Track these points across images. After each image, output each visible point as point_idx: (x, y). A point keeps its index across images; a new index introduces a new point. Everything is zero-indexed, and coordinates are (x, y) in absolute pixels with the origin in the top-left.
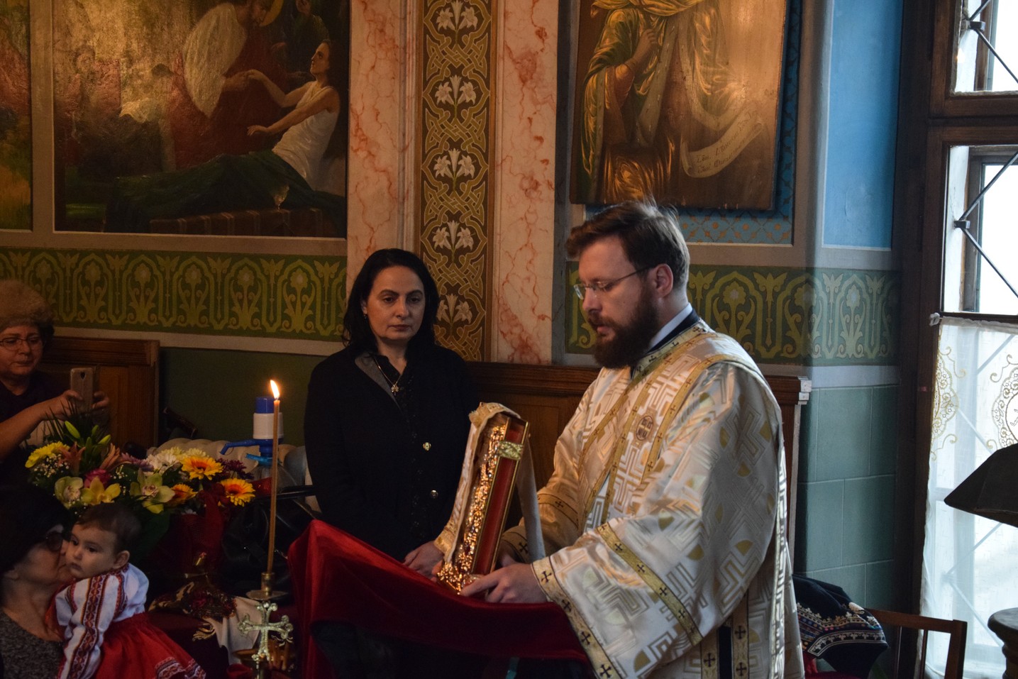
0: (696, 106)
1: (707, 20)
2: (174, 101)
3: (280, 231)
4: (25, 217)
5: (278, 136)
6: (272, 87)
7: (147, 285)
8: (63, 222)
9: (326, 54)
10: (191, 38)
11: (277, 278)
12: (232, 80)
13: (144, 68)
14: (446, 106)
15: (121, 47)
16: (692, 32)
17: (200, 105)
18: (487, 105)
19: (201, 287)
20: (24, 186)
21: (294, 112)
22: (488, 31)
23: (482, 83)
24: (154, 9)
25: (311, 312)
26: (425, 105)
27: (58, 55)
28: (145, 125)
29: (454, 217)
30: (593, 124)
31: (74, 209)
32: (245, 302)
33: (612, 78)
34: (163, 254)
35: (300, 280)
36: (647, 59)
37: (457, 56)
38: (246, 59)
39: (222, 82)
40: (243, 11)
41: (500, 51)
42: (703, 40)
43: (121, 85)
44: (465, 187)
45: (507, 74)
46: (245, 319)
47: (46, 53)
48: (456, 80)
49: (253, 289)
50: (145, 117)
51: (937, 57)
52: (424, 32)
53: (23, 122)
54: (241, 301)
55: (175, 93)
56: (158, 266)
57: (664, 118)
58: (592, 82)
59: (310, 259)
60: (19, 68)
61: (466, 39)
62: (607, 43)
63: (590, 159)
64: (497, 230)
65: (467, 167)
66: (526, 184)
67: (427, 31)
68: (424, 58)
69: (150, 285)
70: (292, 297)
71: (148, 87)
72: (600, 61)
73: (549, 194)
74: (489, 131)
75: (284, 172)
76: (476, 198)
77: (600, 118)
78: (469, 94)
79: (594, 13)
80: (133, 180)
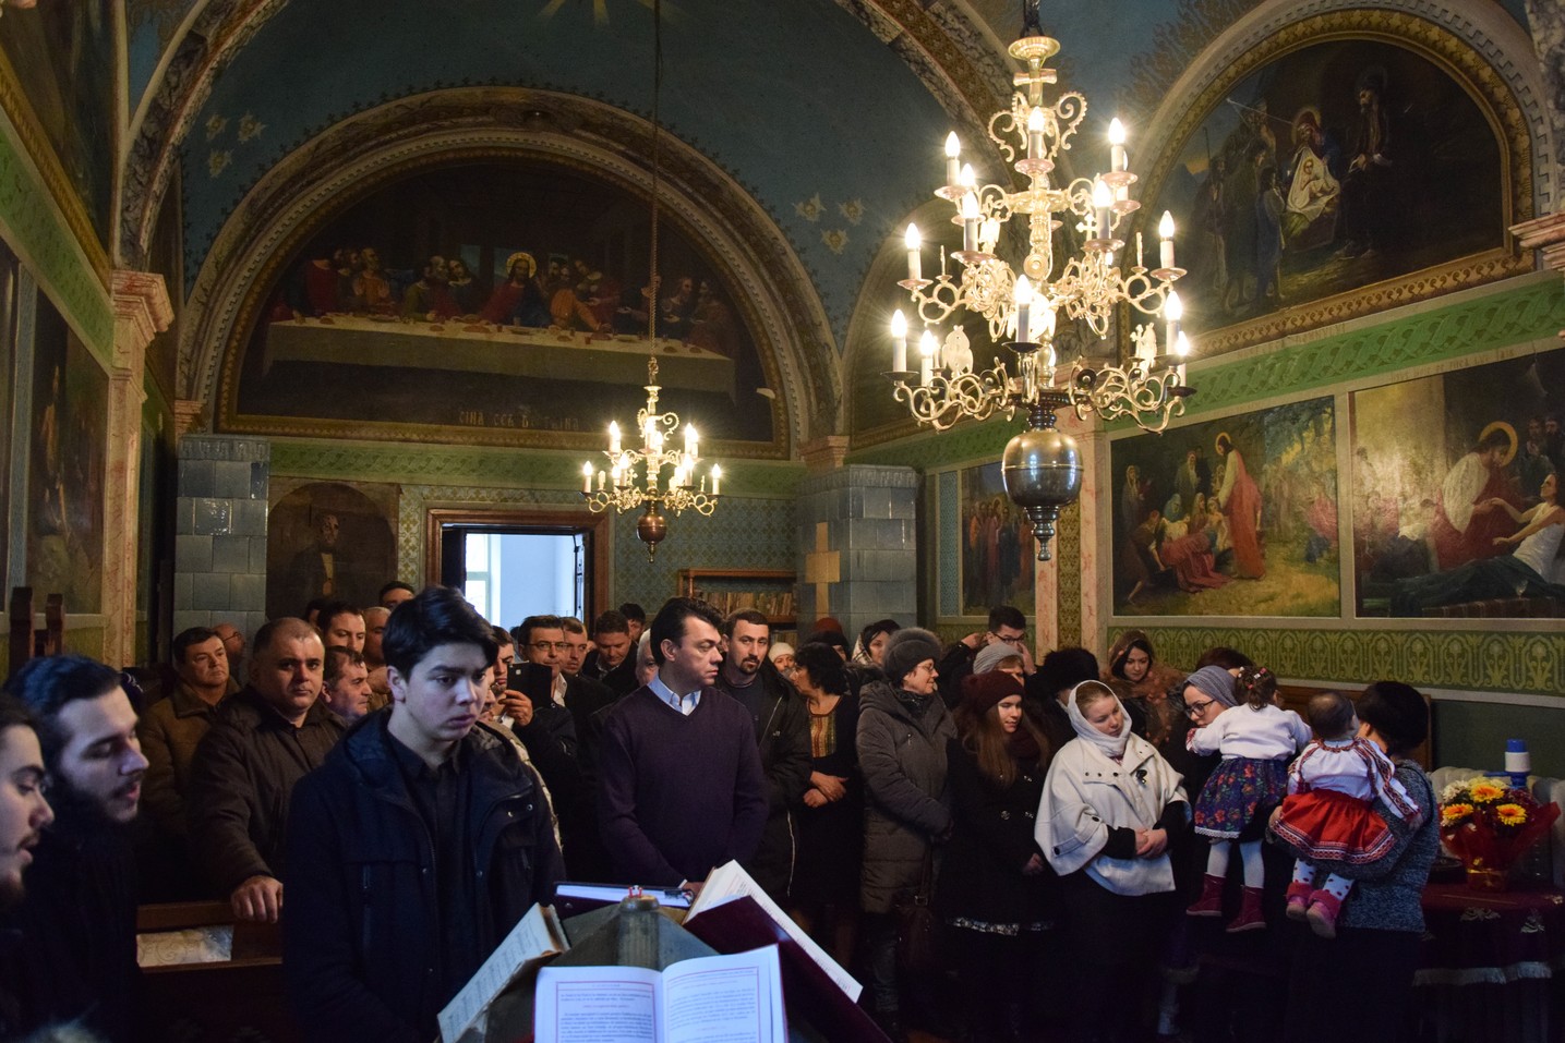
2: (1436, 525)
3: (1522, 614)
4: (1335, 608)
5: (1517, 544)
6: (1511, 509)
7: (1421, 655)
8: (1361, 611)
9: (1554, 482)
10: (1448, 479)
11: (1520, 649)
12: (1479, 507)
13: (1415, 502)
15: (1398, 489)
17: (1456, 526)
19: (1461, 655)
20: (1334, 587)
21: (1530, 526)
24: (1421, 462)
25: (1549, 675)
27: (1355, 498)
28: (1416, 542)
31: (1368, 603)
32: (1496, 667)
34: (1433, 632)
35: (1539, 651)
38: (1490, 490)
39: (1473, 508)
40: (1486, 457)
43: (1398, 515)
46: (1497, 677)
47: (1348, 498)
49: (1502, 657)
50: (1416, 537)
53: (1333, 545)
54: (1492, 667)
55: (1438, 518)
56: (1429, 641)
59: (1547, 635)
60: (1330, 510)
69: (1423, 654)
70: (1534, 663)
71: (1417, 515)
75: (1522, 571)
80: (1409, 580)
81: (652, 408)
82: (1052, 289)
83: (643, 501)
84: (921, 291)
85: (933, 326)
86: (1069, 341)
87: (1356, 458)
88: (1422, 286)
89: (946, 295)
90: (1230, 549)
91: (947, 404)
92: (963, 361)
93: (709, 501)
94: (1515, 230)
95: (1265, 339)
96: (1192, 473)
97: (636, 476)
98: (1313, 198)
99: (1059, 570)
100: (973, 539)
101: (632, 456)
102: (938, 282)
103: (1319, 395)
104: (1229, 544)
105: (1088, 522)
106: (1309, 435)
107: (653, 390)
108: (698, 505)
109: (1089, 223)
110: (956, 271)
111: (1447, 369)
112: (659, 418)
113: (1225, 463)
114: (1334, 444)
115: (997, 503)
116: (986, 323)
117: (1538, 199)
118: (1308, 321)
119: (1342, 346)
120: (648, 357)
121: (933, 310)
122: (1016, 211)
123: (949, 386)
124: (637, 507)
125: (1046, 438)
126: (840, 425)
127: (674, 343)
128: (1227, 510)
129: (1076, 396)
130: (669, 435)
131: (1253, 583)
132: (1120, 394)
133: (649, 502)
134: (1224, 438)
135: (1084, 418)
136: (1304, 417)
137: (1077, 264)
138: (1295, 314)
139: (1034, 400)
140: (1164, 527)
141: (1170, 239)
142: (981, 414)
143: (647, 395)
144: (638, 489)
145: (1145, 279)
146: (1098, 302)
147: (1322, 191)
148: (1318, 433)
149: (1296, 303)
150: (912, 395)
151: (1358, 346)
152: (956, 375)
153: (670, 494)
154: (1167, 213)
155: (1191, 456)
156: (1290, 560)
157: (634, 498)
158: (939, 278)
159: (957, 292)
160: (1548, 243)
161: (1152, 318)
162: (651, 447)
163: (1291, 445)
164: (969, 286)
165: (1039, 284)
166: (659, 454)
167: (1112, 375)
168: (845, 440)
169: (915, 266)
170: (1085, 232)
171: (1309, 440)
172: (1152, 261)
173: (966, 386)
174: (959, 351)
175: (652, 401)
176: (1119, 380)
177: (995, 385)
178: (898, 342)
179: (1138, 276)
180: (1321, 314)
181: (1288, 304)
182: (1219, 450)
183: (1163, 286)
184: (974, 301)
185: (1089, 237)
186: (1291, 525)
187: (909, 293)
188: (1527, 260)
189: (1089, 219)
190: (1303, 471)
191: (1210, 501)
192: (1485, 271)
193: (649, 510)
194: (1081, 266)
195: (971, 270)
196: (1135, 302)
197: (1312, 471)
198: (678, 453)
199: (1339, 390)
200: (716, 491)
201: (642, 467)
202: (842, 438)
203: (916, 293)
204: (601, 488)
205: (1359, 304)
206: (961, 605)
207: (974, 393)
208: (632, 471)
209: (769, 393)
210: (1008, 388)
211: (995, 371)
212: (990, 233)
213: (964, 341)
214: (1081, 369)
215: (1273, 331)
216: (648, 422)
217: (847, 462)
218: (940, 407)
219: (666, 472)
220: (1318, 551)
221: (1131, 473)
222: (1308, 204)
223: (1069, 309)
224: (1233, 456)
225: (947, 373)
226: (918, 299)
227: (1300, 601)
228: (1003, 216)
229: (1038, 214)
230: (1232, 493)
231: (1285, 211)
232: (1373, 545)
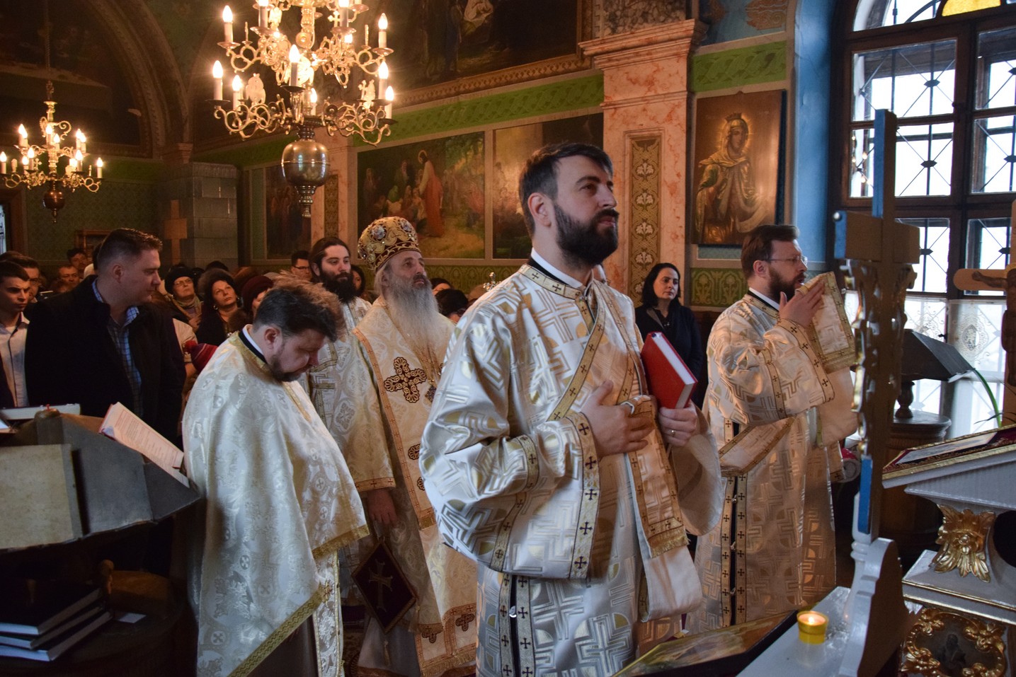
0: (742, 204)
1: (746, 168)
4: (482, 254)
8: (496, 255)
14: (641, 205)
16: (740, 173)
18: (657, 204)
20: (482, 242)
22: (657, 174)
23: (655, 195)
26: (633, 205)
27: (494, 191)
29: (644, 250)
30: (700, 211)
31: (501, 250)
33: (709, 193)
36: (722, 185)
37: (645, 185)
41: (663, 182)
42: (745, 176)
43: (516, 201)
44: (649, 238)
45: (665, 192)
47: (490, 191)
48: (645, 195)
51: (843, 182)
52: (632, 175)
53: (482, 218)
57: (729, 208)
58: (699, 194)
60: (480, 197)
61: (649, 178)
62: (705, 178)
63: (699, 225)
64: (662, 254)
65: (650, 230)
66: (673, 236)
67: (633, 176)
68: (632, 186)
72: (703, 185)
73: (682, 240)
74: (658, 214)
76: (653, 243)
77: (703, 209)
78: (650, 200)
79: (700, 166)
80: (521, 238)
81: (50, 117)
82: (314, 55)
83: (47, 181)
84: (233, 50)
85: (239, 73)
86: (333, 90)
87: (496, 168)
88: (534, 72)
89: (249, 54)
90: (425, 219)
91: (249, 121)
92: (259, 96)
93: (95, 182)
94: (581, 45)
95: (448, 96)
96: (405, 173)
97: (40, 163)
98: (479, 14)
99: (326, 231)
100: (273, 211)
101: (37, 149)
102: (243, 45)
103: (477, 131)
104: (424, 216)
105: (343, 202)
106: (470, 154)
107: (51, 104)
108: (87, 184)
109: (336, 16)
110: (254, 39)
111: (544, 120)
112: (56, 124)
113: (423, 168)
114: (484, 159)
115: (288, 189)
116: (274, 73)
117: (595, 29)
118: (472, 87)
119: (490, 103)
120: (45, 81)
121: (240, 63)
122: (293, 4)
123: (249, 111)
124: (43, 185)
125: (308, 145)
126: (186, 136)
127: (66, 73)
128: (424, 196)
129: (326, 121)
130: (64, 137)
131: (438, 239)
132: (352, 121)
133: (51, 181)
134: (423, 153)
135: (332, 134)
136: (468, 143)
137: (328, 40)
138: (465, 82)
139: (300, 122)
140: (388, 205)
141: (384, 30)
142: (270, 129)
143: (47, 108)
144: (42, 173)
145: (369, 53)
146: (342, 65)
147: (484, 10)
148: (476, 153)
149: (467, 76)
150: (226, 115)
151: (499, 103)
152: (255, 104)
153: (66, 177)
154: (383, 14)
155: (404, 163)
156: (458, 226)
157: (40, 179)
158: (244, 42)
159: (255, 52)
160: (597, 54)
161: (372, 77)
162: (52, 143)
163: (461, 160)
164: (262, 49)
165: (306, 51)
166: (58, 149)
167: (348, 109)
168: (189, 147)
169: (229, 34)
170: (333, 22)
171: (470, 157)
172: (374, 42)
173: (260, 111)
174: (257, 89)
175: (50, 112)
176: (352, 112)
177: (277, 111)
178: (218, 82)
179: (365, 51)
180: (480, 83)
181: (462, 76)
182: (420, 160)
183: (380, 58)
184: (266, 59)
185: (336, 25)
186: (459, 205)
187: (225, 51)
188: (587, 63)
189: (336, 13)
190: (466, 175)
191: (415, 191)
192: (567, 66)
193: (52, 187)
194: (331, 42)
195: (263, 39)
196: (363, 67)
197: (471, 175)
198: (71, 149)
199: (487, 128)
200: (100, 176)
201: (45, 158)
202: (187, 145)
203: (229, 51)
204: (14, 171)
205: (501, 79)
206: (266, 252)
207: (265, 116)
208: (37, 160)
209: (137, 113)
210: (285, 114)
211: (277, 103)
212: (276, 16)
213: (260, 84)
214: (329, 104)
215: (453, 91)
216: (48, 128)
217: (191, 160)
218: (244, 123)
219: (63, 162)
220: (473, 221)
221: (369, 173)
222: (476, 17)
223: (324, 68)
224: (428, 164)
225: (249, 103)
226: (231, 55)
227: (463, 250)
228: (285, 6)
229: (307, 7)
230: (427, 186)
231: (463, 19)
232: (503, 218)
